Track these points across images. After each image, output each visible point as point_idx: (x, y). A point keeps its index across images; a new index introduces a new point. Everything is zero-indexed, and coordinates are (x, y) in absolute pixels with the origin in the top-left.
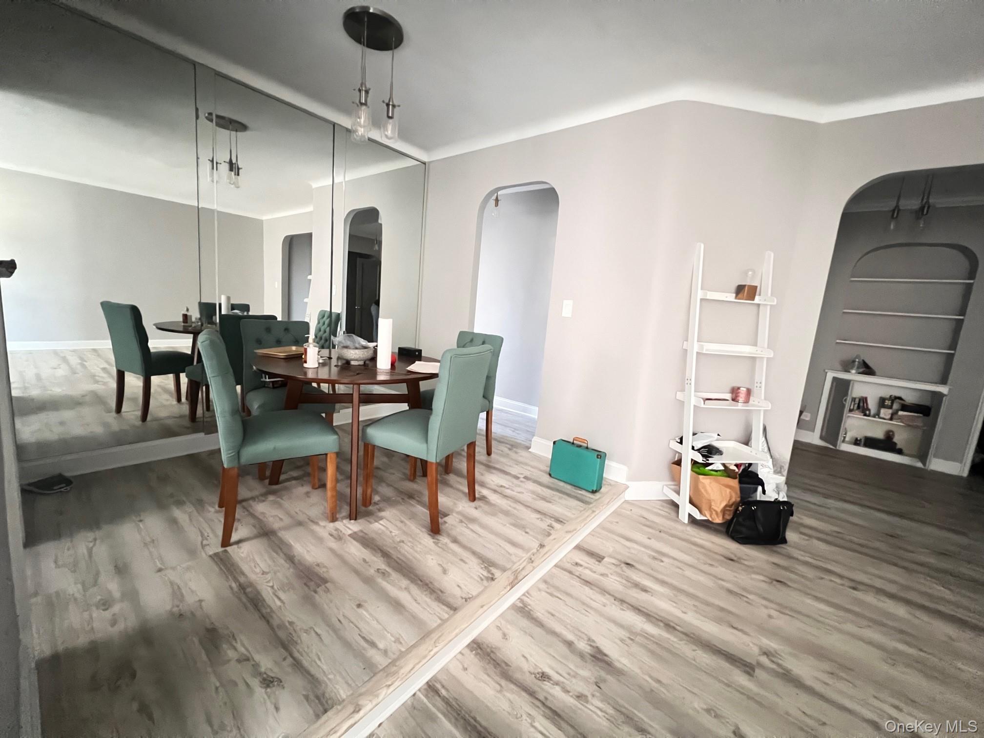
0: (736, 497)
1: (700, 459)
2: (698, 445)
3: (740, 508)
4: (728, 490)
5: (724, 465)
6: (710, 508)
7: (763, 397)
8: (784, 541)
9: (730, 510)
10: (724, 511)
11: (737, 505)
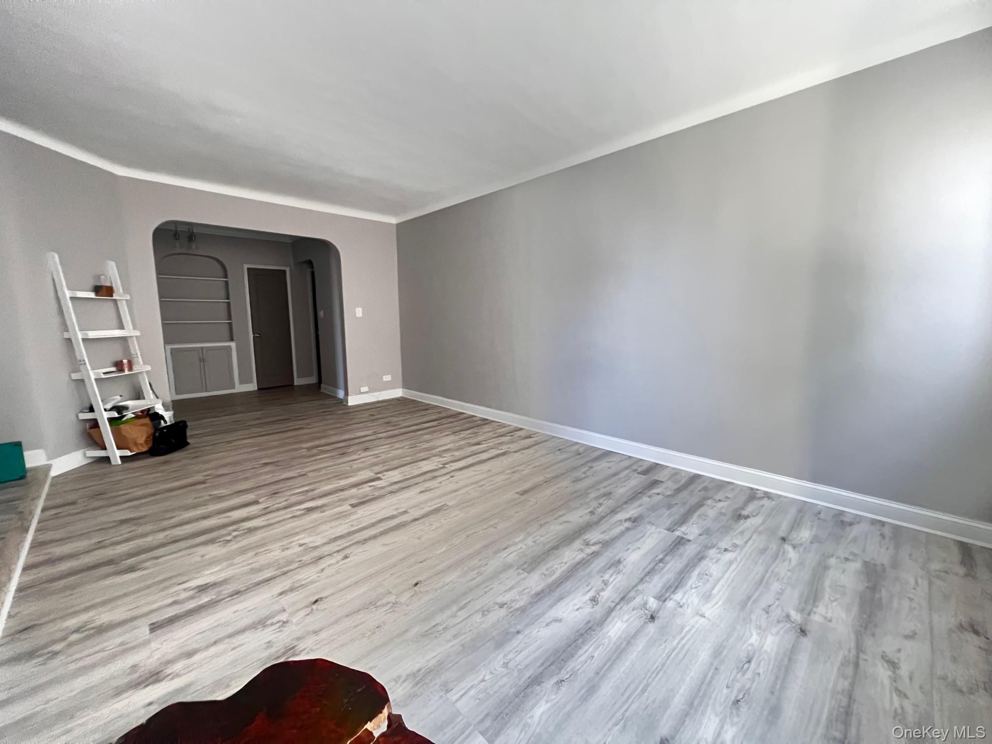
0: (151, 431)
1: (115, 414)
2: (109, 406)
3: (157, 434)
4: (144, 428)
5: (133, 413)
6: (136, 444)
7: (141, 362)
8: (188, 444)
9: (149, 440)
10: (146, 442)
11: (154, 435)
